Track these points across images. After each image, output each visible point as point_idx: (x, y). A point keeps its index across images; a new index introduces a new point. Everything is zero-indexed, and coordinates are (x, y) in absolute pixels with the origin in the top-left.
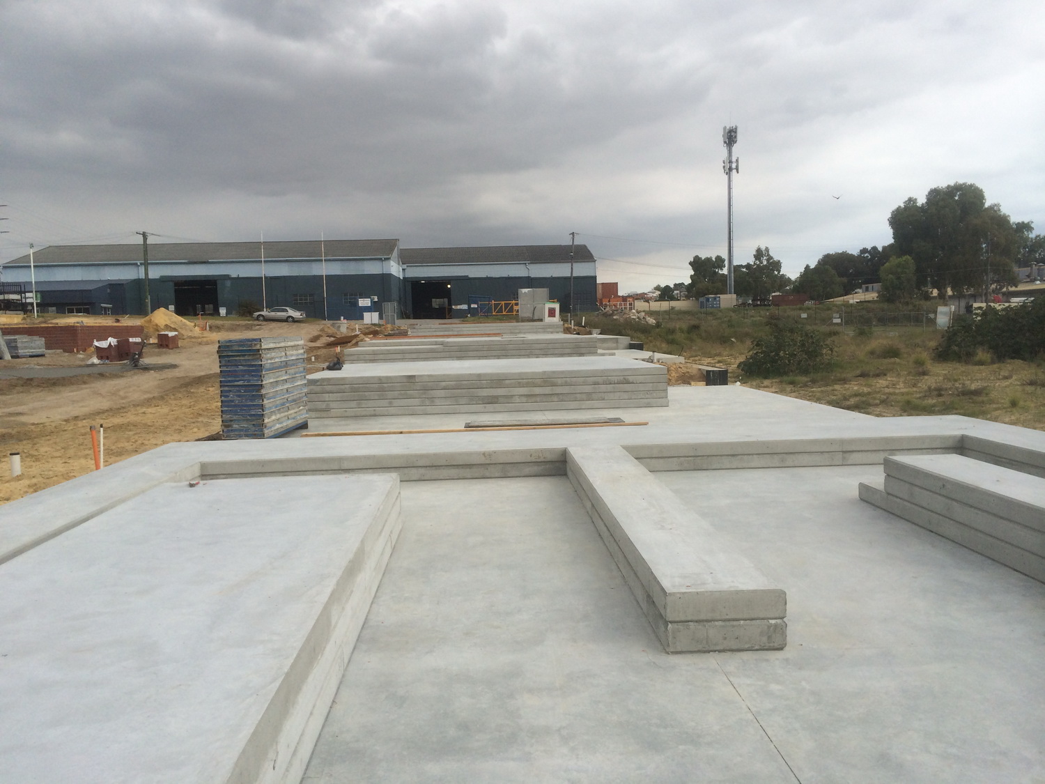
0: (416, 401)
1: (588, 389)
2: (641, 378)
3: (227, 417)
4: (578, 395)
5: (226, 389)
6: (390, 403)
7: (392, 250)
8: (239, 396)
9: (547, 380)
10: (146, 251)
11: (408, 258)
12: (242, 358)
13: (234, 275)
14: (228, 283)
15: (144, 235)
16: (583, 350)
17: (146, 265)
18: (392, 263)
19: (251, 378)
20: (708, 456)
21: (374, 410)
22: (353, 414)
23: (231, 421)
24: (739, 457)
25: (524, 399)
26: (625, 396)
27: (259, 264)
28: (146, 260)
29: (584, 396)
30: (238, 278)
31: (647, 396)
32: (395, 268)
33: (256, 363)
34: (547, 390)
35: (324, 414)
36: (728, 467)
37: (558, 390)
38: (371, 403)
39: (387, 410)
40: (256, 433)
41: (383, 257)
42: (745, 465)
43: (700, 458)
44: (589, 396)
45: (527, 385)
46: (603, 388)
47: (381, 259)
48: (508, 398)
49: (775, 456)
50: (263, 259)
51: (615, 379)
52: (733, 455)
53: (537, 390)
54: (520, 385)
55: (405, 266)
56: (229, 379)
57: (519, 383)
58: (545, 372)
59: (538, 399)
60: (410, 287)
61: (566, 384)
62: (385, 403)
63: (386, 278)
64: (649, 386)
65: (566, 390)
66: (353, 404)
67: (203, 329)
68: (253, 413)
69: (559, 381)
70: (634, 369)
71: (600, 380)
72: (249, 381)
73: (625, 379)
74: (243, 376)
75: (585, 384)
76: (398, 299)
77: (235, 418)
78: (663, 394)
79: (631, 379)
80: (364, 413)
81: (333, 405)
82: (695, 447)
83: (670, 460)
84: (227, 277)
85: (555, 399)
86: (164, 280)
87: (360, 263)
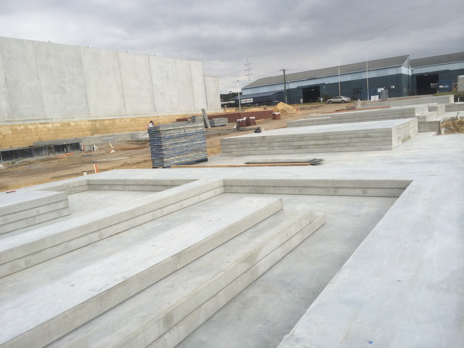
0: (265, 148)
1: (346, 141)
2: (376, 134)
3: (153, 158)
4: (341, 144)
5: (152, 147)
6: (256, 149)
7: (404, 61)
8: (155, 150)
9: (325, 136)
10: (285, 77)
11: (414, 64)
12: (155, 134)
13: (327, 83)
14: (324, 87)
15: (284, 71)
16: (407, 115)
17: (285, 83)
18: (403, 68)
19: (158, 142)
20: (263, 186)
21: (249, 152)
22: (240, 154)
23: (154, 160)
24: (278, 188)
25: (314, 147)
26: (367, 144)
27: (337, 76)
28: (285, 81)
29: (344, 145)
30: (329, 84)
31: (380, 144)
32: (405, 71)
33: (159, 136)
34: (325, 142)
35: (230, 154)
36: (273, 192)
37: (331, 142)
38: (248, 149)
39: (254, 152)
40: (162, 165)
41: (398, 66)
42: (281, 192)
43: (259, 187)
44: (347, 145)
45: (315, 140)
46: (355, 140)
47: (396, 67)
48: (307, 146)
49: (297, 188)
50: (339, 74)
51: (362, 135)
52: (275, 187)
53: (321, 142)
54: (312, 140)
55: (413, 69)
56: (152, 143)
57: (312, 139)
58: (324, 133)
59: (321, 147)
60: (416, 79)
61: (335, 139)
62: (253, 149)
63: (399, 77)
64: (381, 139)
65: (335, 141)
66: (241, 150)
67: (297, 110)
68: (160, 157)
69: (331, 137)
70: (372, 129)
71: (352, 136)
72: (158, 144)
73: (367, 135)
74: (156, 142)
75: (345, 138)
76: (407, 86)
77: (155, 158)
78: (390, 143)
79: (370, 135)
80: (244, 154)
81: (234, 150)
82: (256, 181)
83: (245, 187)
84: (324, 84)
85: (329, 146)
86: (299, 88)
87: (385, 70)
